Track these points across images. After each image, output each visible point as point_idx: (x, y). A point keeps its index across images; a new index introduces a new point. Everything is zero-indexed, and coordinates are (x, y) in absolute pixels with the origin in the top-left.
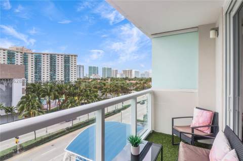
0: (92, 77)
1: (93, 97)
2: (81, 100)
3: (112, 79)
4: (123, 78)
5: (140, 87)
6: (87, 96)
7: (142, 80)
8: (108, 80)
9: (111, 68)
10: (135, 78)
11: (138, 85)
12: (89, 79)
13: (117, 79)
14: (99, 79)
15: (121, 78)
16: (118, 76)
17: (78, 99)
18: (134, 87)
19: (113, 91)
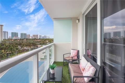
0: (14, 38)
1: (15, 50)
2: (7, 52)
3: (27, 39)
4: (33, 39)
5: (42, 43)
6: (11, 49)
7: (43, 40)
8: (24, 40)
9: (26, 34)
10: (40, 38)
11: (41, 42)
12: (12, 39)
13: (30, 39)
14: (19, 39)
15: (32, 39)
16: (30, 38)
17: (5, 51)
18: (39, 43)
19: (28, 46)
